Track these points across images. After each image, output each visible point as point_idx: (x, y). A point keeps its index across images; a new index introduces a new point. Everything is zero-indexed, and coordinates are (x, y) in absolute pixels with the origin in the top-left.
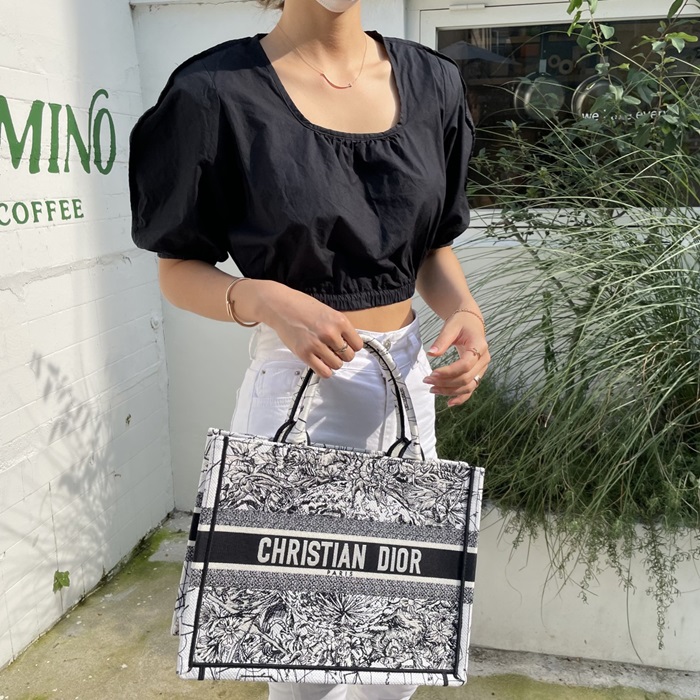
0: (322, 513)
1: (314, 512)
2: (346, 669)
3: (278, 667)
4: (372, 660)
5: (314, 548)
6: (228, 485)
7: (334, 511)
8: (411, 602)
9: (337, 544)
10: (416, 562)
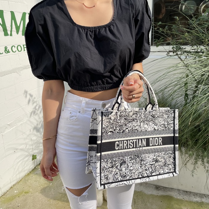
0: (132, 131)
1: (129, 131)
2: (145, 177)
3: (126, 180)
4: (152, 173)
5: (131, 142)
6: (104, 127)
7: (135, 130)
8: (160, 154)
9: (137, 140)
10: (160, 141)
